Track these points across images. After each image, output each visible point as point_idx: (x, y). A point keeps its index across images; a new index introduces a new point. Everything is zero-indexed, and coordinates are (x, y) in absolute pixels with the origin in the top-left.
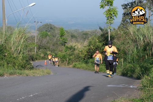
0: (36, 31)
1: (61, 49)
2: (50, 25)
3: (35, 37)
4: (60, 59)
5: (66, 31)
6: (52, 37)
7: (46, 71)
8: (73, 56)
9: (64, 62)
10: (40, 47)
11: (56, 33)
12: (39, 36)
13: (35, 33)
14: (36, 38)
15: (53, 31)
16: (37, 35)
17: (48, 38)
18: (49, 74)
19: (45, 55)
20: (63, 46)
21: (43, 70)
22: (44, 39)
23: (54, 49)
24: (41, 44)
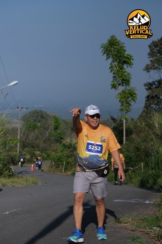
0: (19, 121)
1: (55, 148)
2: (41, 111)
3: (18, 129)
4: (53, 163)
5: (63, 121)
6: (43, 130)
7: (31, 180)
8: (73, 158)
9: (59, 167)
10: (25, 144)
11: (49, 124)
12: (24, 128)
13: (18, 124)
14: (19, 131)
15: (44, 121)
16: (21, 126)
17: (37, 131)
18: (35, 183)
19: (32, 157)
20: (58, 144)
21: (28, 178)
22: (30, 132)
23: (46, 147)
24: (26, 139)
